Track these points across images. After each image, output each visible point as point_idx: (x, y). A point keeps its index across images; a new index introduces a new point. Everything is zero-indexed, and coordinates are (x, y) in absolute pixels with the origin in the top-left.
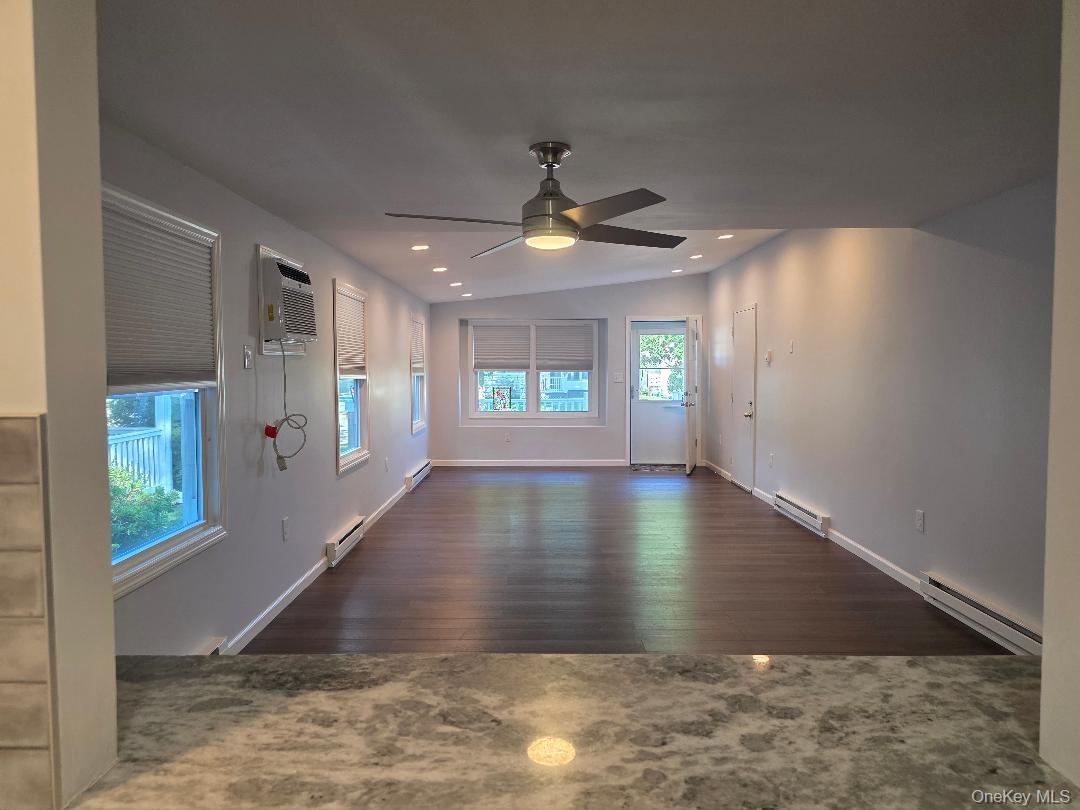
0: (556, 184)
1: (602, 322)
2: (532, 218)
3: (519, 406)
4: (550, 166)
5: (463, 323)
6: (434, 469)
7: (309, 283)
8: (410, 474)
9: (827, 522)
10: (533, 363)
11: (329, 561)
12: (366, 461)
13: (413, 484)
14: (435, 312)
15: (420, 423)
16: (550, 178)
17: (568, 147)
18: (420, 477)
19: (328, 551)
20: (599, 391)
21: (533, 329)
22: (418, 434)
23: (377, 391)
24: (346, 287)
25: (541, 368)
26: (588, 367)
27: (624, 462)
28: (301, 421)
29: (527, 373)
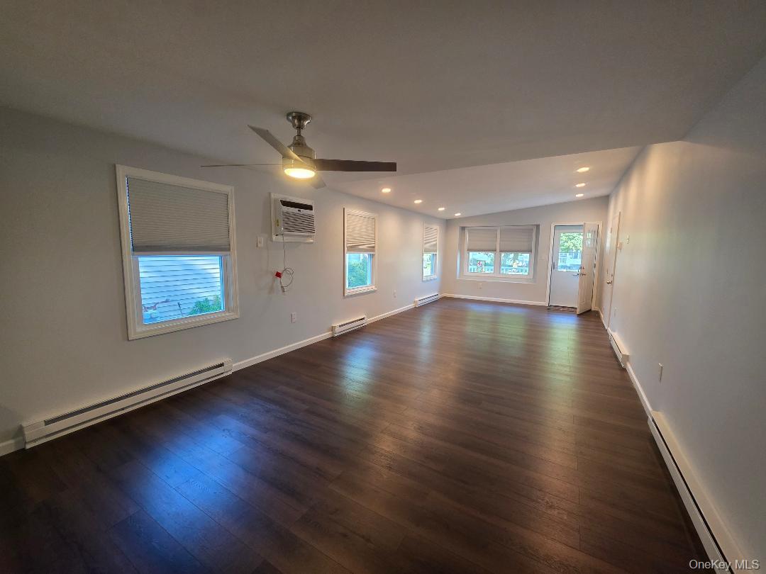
1: (538, 226)
3: (488, 271)
5: (463, 229)
7: (312, 210)
8: (416, 299)
9: (626, 358)
10: (498, 250)
11: (333, 334)
12: (374, 291)
13: (419, 304)
18: (427, 301)
19: (333, 329)
20: (535, 264)
21: (498, 232)
22: (428, 281)
24: (355, 212)
25: (501, 251)
26: (529, 251)
27: (546, 304)
29: (494, 254)
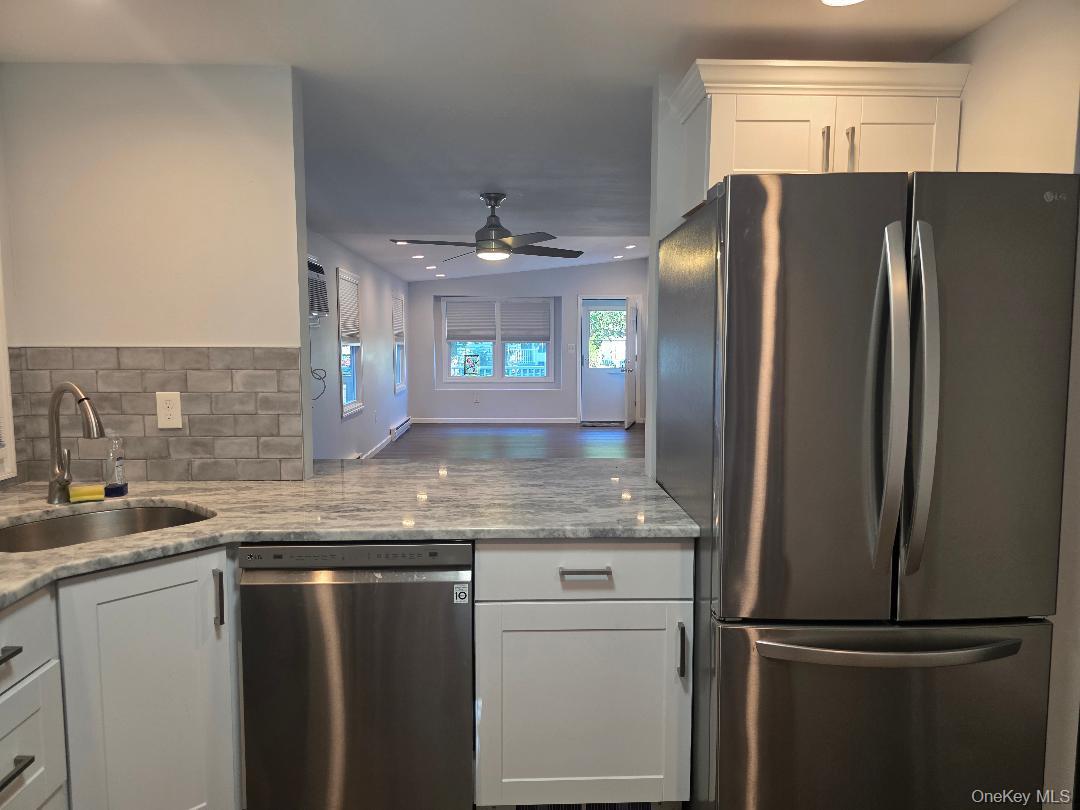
0: (497, 218)
1: (558, 300)
2: (482, 241)
4: (493, 207)
5: (437, 299)
6: (413, 425)
7: (323, 273)
8: (393, 427)
10: (498, 337)
12: (361, 412)
13: (397, 434)
14: (413, 289)
15: (402, 386)
16: (493, 216)
17: (504, 195)
18: (402, 430)
20: (555, 359)
21: (497, 304)
22: (401, 393)
23: (366, 356)
24: (345, 274)
25: (506, 339)
26: (546, 339)
27: (576, 420)
28: (322, 374)
29: (494, 343)
